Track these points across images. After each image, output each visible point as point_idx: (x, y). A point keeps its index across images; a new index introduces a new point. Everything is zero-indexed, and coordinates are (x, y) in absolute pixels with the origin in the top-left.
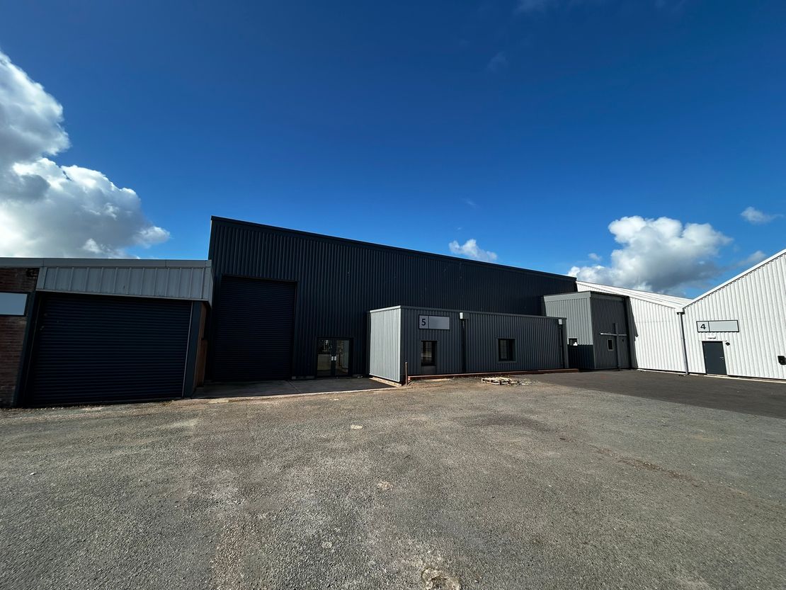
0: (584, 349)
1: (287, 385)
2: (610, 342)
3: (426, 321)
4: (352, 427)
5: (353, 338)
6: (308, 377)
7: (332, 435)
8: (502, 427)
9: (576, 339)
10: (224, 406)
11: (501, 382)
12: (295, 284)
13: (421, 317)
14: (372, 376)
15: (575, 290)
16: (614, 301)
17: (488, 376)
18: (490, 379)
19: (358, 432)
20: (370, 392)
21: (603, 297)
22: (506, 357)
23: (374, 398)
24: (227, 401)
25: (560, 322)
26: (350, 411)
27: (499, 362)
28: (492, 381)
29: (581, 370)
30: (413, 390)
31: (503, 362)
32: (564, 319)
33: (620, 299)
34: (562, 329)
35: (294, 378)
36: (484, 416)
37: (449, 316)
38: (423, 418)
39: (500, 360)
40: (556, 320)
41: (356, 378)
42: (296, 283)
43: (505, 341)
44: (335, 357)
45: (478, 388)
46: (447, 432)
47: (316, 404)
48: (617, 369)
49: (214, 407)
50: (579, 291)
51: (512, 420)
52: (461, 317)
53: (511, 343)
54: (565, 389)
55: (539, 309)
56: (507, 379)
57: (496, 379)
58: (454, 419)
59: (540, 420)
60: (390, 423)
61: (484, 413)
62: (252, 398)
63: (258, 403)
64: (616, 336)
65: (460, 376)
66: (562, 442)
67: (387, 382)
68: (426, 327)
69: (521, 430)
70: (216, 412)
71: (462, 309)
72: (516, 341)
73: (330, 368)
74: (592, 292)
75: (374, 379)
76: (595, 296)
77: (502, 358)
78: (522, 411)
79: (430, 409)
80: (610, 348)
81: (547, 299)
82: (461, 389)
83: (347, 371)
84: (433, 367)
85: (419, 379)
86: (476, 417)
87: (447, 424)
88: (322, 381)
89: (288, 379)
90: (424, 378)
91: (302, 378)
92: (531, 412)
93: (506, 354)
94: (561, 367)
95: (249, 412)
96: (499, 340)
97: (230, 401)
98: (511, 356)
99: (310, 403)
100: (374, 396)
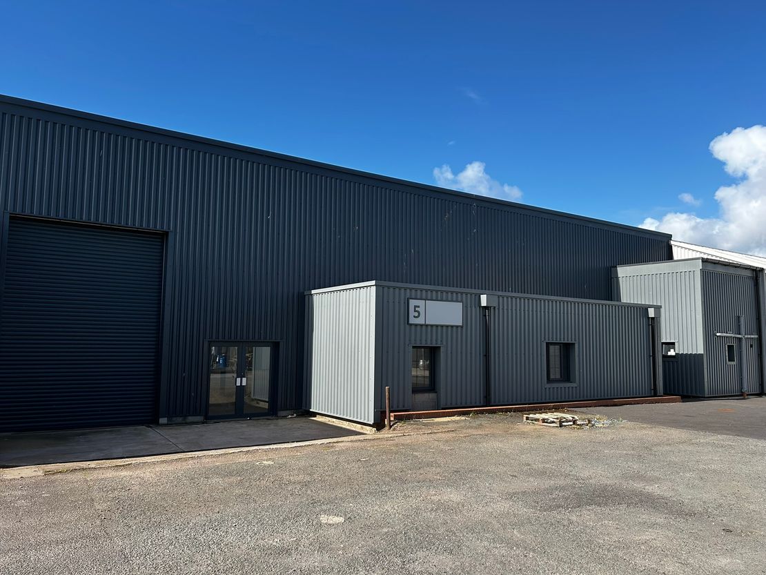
0: (689, 363)
1: (153, 434)
2: (730, 348)
3: (421, 310)
4: (324, 519)
5: (278, 343)
6: (190, 419)
7: (289, 539)
8: (606, 510)
9: (673, 344)
10: (37, 484)
11: (561, 423)
12: (164, 236)
13: (413, 303)
14: (315, 414)
15: (670, 257)
16: (739, 276)
17: (535, 410)
18: (537, 416)
19: (340, 530)
20: (328, 446)
21: (720, 269)
22: (558, 376)
23: (342, 458)
24: (41, 473)
25: (651, 313)
26: (306, 484)
27: (548, 386)
28: (544, 421)
29: (686, 398)
30: (407, 440)
31: (555, 385)
32: (657, 309)
33: (748, 273)
34: (653, 326)
35: (163, 420)
36: (563, 488)
37: (462, 301)
38: (452, 496)
39: (549, 380)
40: (645, 309)
41: (285, 417)
42: (166, 234)
43: (557, 347)
44: (244, 379)
45: (523, 435)
46: (514, 525)
47: (230, 474)
48: (741, 395)
49: (14, 488)
50: (675, 258)
51: (617, 495)
52: (484, 303)
53: (567, 349)
54: (676, 434)
55: (609, 289)
56: (569, 417)
57: (549, 416)
58: (511, 496)
59: (667, 494)
60: (392, 508)
61: (561, 482)
62: (93, 464)
63: (110, 474)
64: (740, 339)
65: (482, 412)
66: (730, 537)
67: (345, 425)
68: (420, 321)
69: (644, 516)
70: (25, 497)
71: (485, 288)
72: (576, 346)
73: (233, 400)
74: (705, 261)
75: (318, 418)
76: (710, 267)
77: (552, 377)
78: (625, 476)
79: (457, 477)
80: (731, 359)
81: (623, 272)
82: (493, 435)
83: (266, 406)
84: (432, 395)
85: (409, 418)
86: (550, 490)
87: (503, 506)
88: (221, 426)
89: (152, 421)
90: (419, 416)
91: (180, 420)
92: (642, 478)
93: (558, 370)
94: (652, 395)
95: (96, 495)
96: (548, 344)
97: (47, 473)
98: (567, 375)
99: (217, 471)
100: (340, 453)
